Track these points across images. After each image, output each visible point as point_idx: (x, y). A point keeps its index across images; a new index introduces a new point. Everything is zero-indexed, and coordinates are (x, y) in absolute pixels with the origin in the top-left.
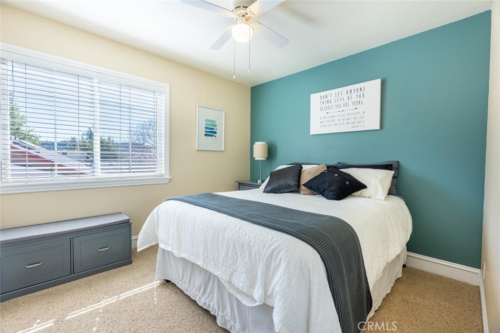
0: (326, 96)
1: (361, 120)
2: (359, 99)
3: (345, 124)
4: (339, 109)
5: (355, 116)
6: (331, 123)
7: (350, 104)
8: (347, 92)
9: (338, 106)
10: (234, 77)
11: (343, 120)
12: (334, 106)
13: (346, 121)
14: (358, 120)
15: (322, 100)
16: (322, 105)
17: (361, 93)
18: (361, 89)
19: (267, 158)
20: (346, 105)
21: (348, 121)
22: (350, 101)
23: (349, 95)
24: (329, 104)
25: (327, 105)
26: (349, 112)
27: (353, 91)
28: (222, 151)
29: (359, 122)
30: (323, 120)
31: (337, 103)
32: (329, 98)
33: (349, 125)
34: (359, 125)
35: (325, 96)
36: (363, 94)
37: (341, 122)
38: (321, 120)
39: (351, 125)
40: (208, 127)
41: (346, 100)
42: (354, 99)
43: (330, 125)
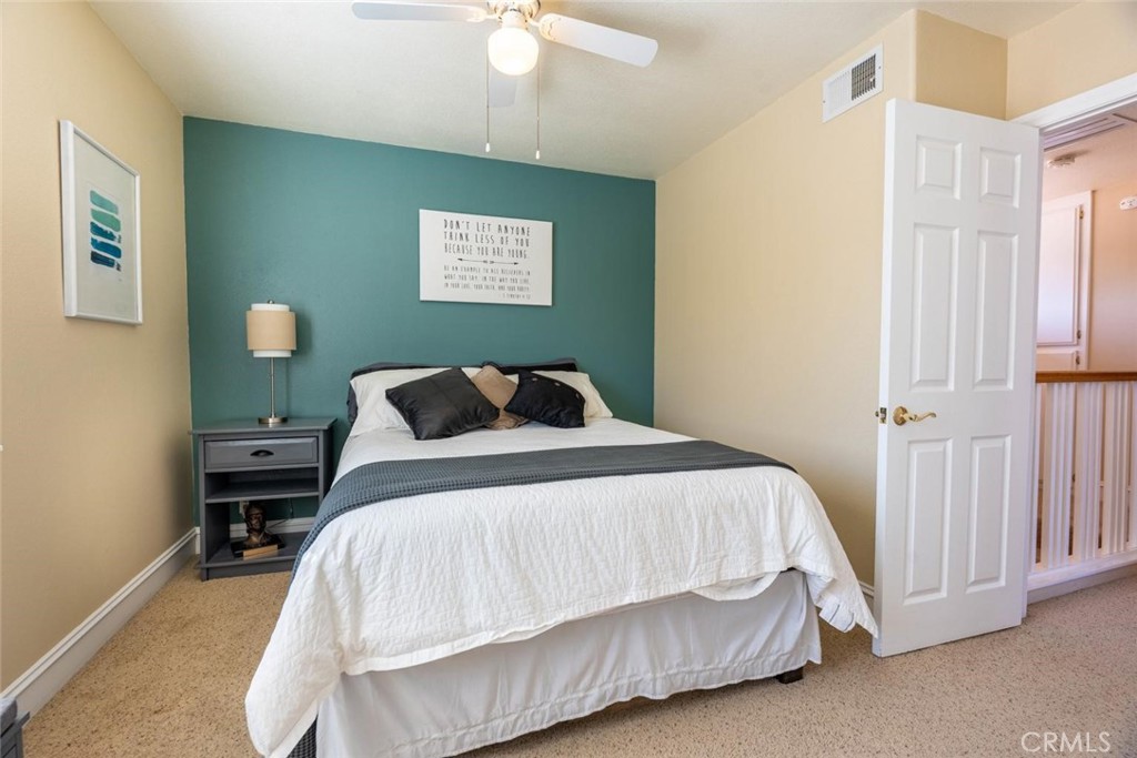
0: (457, 223)
1: (524, 285)
2: (519, 248)
3: (496, 287)
4: (484, 258)
5: (515, 276)
6: (468, 281)
7: (506, 253)
8: (500, 229)
9: (483, 251)
10: (488, 149)
11: (493, 279)
12: (475, 251)
13: (497, 284)
14: (519, 284)
15: (448, 229)
16: (448, 241)
17: (525, 237)
18: (523, 229)
19: (293, 352)
20: (497, 252)
21: (502, 284)
22: (505, 248)
23: (503, 234)
24: (464, 242)
25: (461, 243)
26: (502, 266)
27: (510, 230)
28: (133, 326)
29: (521, 289)
30: (450, 272)
31: (479, 244)
32: (463, 229)
33: (502, 292)
34: (520, 293)
35: (455, 223)
36: (527, 241)
37: (489, 283)
38: (447, 273)
39: (507, 292)
40: (105, 228)
41: (498, 244)
42: (512, 245)
43: (466, 286)
